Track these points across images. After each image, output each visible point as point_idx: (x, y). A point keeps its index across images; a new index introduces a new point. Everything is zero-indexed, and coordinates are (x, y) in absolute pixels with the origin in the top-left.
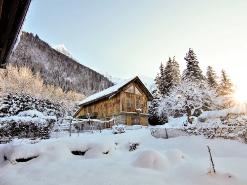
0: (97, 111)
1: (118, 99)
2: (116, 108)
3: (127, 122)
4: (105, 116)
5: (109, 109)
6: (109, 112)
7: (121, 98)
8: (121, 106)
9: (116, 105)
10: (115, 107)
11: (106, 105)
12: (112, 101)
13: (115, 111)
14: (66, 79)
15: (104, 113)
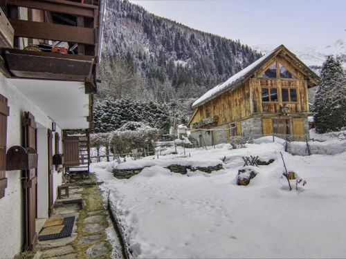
0: (217, 114)
1: (247, 92)
2: (245, 107)
3: (264, 128)
4: (228, 120)
5: (234, 110)
6: (235, 115)
7: (251, 90)
8: (251, 102)
9: (244, 102)
10: (242, 106)
11: (229, 104)
12: (238, 97)
13: (243, 112)
14: (176, 63)
15: (227, 116)
